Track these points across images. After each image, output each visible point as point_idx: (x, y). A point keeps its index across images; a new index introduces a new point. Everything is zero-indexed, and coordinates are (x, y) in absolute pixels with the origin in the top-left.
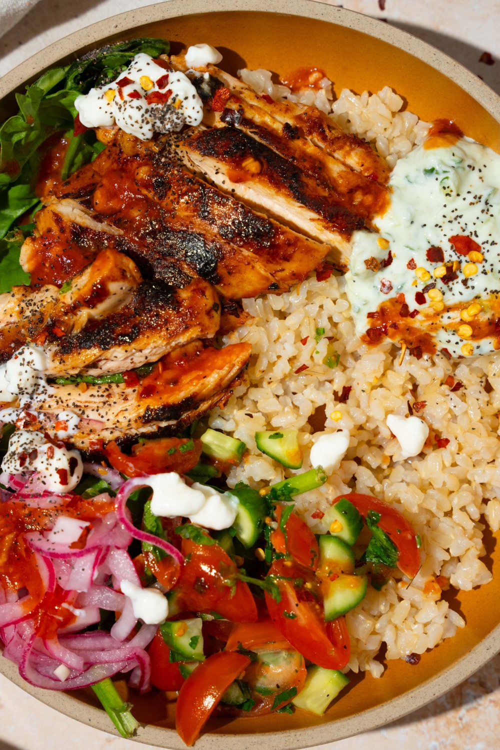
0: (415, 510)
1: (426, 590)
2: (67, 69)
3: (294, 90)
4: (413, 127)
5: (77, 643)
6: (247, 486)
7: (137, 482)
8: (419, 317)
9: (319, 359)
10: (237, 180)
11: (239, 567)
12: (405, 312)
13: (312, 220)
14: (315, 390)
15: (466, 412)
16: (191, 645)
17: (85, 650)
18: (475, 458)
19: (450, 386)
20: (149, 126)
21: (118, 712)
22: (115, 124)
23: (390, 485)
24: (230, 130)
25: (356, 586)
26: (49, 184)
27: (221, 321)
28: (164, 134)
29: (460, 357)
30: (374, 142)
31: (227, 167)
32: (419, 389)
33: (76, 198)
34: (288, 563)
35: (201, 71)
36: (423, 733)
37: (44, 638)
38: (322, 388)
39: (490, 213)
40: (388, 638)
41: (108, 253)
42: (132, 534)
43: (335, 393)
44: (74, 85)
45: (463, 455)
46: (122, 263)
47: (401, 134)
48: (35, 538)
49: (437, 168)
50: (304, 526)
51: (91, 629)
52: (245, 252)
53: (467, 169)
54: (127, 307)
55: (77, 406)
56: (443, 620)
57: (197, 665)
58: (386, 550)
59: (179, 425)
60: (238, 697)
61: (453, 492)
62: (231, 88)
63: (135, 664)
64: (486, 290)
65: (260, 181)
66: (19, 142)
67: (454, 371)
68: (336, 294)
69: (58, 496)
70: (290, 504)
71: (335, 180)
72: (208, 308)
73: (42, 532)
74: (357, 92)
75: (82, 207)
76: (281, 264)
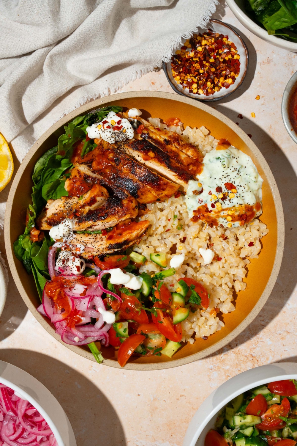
0: (208, 284)
1: (211, 313)
2: (84, 117)
3: (168, 126)
4: (212, 141)
5: (82, 329)
6: (146, 274)
7: (105, 272)
8: (212, 213)
9: (175, 227)
10: (146, 159)
11: (142, 304)
12: (207, 210)
13: (174, 175)
14: (173, 238)
15: (229, 248)
16: (124, 331)
17: (85, 331)
18: (231, 265)
19: (223, 238)
20: (114, 139)
21: (97, 354)
22: (101, 137)
23: (200, 274)
24: (144, 141)
25: (185, 312)
26: (76, 158)
27: (138, 212)
28: (119, 142)
29: (227, 228)
30: (198, 146)
31: (142, 155)
32: (212, 239)
33: (86, 164)
34: (160, 303)
35: (134, 119)
36: (208, 362)
37: (70, 327)
38: (175, 237)
39: (240, 175)
40: (196, 330)
41: (97, 186)
42: (103, 291)
43: (180, 239)
44: (86, 123)
45: (227, 264)
46: (102, 190)
47: (208, 144)
48: (67, 291)
49: (221, 157)
50: (167, 289)
51: (88, 324)
52: (148, 187)
53: (232, 158)
54: (103, 206)
55: (84, 242)
56: (217, 324)
57: (126, 338)
58: (197, 299)
59: (121, 250)
60: (140, 350)
61: (222, 277)
62: (145, 125)
63: (103, 337)
64: (237, 203)
65: (154, 160)
66: (65, 144)
67: (225, 232)
68: (182, 203)
69: (76, 276)
70: (162, 281)
71: (182, 161)
72: (133, 207)
73: (70, 289)
74: (192, 127)
75: (88, 168)
76: (161, 192)
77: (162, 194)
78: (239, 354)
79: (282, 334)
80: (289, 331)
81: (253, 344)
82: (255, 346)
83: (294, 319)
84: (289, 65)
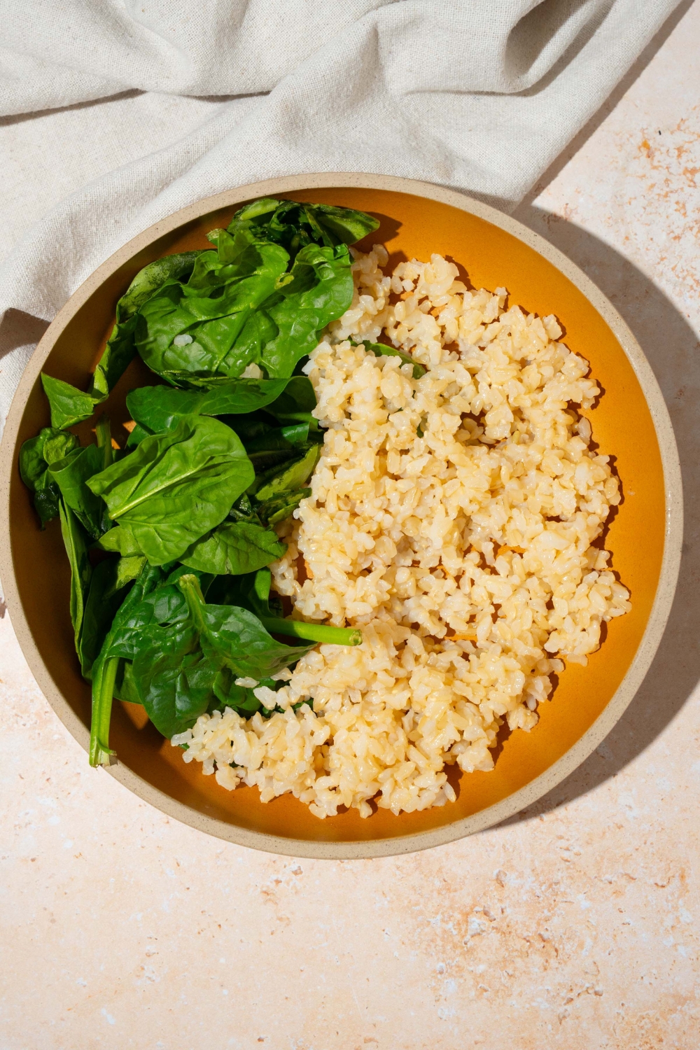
78: (510, 933)
79: (615, 881)
80: (632, 875)
81: (543, 907)
82: (549, 914)
83: (645, 843)
84: (616, 222)
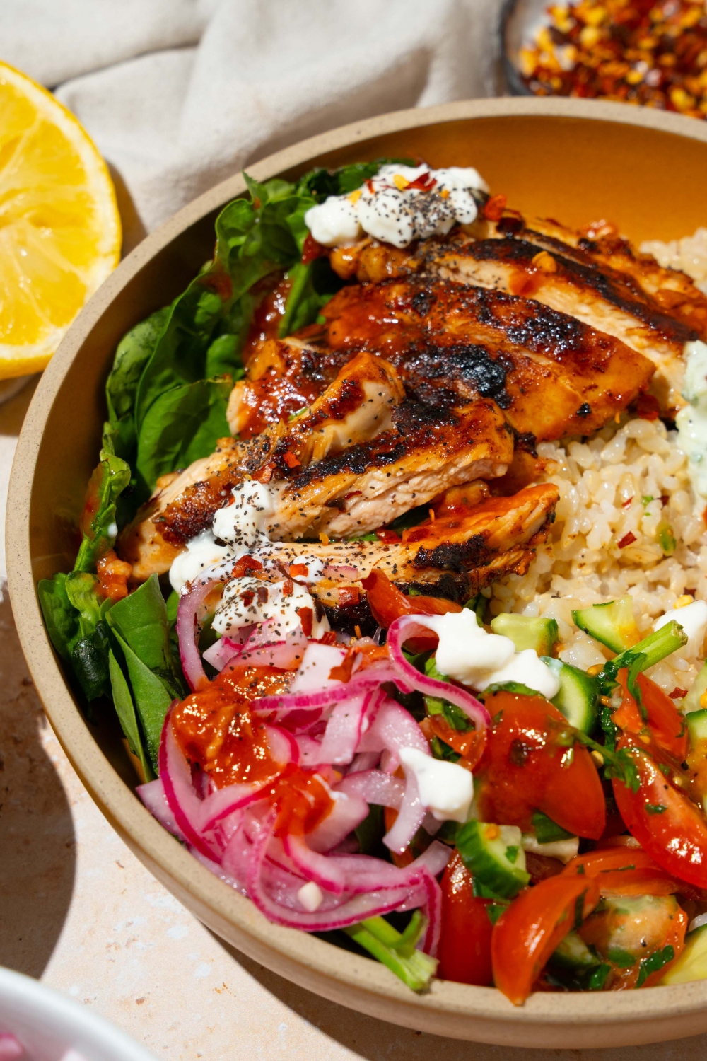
9: (651, 526)
10: (525, 287)
16: (507, 855)
20: (408, 219)
24: (510, 241)
31: (511, 271)
34: (645, 739)
52: (544, 361)
65: (556, 284)
66: (236, 249)
68: (666, 445)
71: (652, 297)
76: (592, 378)
77: (595, 387)
